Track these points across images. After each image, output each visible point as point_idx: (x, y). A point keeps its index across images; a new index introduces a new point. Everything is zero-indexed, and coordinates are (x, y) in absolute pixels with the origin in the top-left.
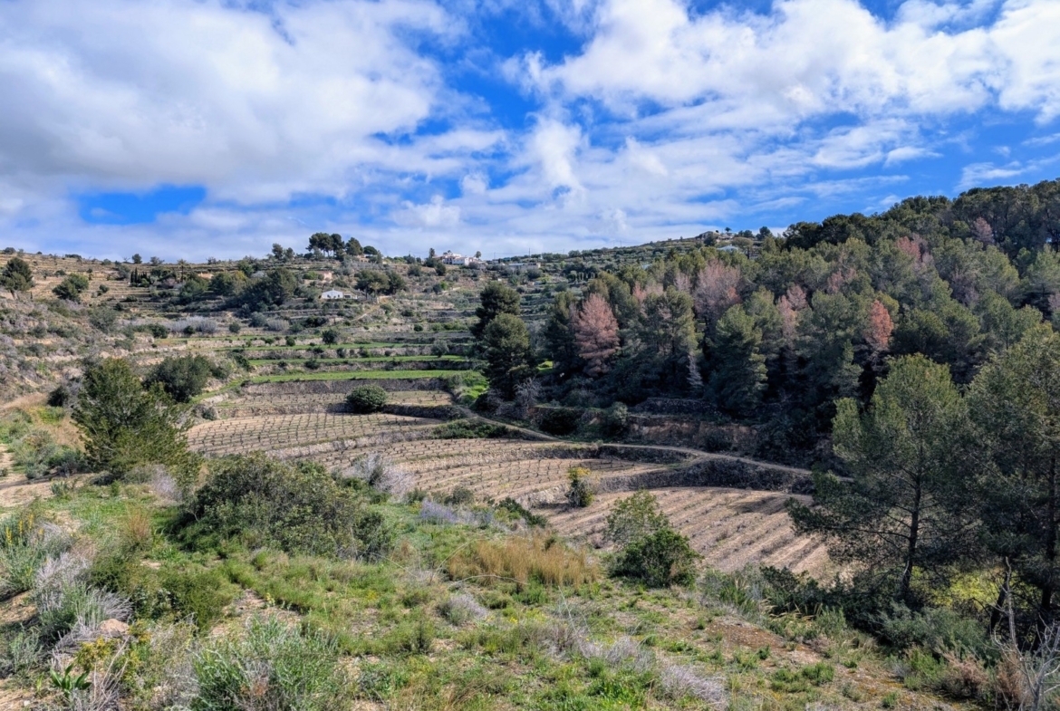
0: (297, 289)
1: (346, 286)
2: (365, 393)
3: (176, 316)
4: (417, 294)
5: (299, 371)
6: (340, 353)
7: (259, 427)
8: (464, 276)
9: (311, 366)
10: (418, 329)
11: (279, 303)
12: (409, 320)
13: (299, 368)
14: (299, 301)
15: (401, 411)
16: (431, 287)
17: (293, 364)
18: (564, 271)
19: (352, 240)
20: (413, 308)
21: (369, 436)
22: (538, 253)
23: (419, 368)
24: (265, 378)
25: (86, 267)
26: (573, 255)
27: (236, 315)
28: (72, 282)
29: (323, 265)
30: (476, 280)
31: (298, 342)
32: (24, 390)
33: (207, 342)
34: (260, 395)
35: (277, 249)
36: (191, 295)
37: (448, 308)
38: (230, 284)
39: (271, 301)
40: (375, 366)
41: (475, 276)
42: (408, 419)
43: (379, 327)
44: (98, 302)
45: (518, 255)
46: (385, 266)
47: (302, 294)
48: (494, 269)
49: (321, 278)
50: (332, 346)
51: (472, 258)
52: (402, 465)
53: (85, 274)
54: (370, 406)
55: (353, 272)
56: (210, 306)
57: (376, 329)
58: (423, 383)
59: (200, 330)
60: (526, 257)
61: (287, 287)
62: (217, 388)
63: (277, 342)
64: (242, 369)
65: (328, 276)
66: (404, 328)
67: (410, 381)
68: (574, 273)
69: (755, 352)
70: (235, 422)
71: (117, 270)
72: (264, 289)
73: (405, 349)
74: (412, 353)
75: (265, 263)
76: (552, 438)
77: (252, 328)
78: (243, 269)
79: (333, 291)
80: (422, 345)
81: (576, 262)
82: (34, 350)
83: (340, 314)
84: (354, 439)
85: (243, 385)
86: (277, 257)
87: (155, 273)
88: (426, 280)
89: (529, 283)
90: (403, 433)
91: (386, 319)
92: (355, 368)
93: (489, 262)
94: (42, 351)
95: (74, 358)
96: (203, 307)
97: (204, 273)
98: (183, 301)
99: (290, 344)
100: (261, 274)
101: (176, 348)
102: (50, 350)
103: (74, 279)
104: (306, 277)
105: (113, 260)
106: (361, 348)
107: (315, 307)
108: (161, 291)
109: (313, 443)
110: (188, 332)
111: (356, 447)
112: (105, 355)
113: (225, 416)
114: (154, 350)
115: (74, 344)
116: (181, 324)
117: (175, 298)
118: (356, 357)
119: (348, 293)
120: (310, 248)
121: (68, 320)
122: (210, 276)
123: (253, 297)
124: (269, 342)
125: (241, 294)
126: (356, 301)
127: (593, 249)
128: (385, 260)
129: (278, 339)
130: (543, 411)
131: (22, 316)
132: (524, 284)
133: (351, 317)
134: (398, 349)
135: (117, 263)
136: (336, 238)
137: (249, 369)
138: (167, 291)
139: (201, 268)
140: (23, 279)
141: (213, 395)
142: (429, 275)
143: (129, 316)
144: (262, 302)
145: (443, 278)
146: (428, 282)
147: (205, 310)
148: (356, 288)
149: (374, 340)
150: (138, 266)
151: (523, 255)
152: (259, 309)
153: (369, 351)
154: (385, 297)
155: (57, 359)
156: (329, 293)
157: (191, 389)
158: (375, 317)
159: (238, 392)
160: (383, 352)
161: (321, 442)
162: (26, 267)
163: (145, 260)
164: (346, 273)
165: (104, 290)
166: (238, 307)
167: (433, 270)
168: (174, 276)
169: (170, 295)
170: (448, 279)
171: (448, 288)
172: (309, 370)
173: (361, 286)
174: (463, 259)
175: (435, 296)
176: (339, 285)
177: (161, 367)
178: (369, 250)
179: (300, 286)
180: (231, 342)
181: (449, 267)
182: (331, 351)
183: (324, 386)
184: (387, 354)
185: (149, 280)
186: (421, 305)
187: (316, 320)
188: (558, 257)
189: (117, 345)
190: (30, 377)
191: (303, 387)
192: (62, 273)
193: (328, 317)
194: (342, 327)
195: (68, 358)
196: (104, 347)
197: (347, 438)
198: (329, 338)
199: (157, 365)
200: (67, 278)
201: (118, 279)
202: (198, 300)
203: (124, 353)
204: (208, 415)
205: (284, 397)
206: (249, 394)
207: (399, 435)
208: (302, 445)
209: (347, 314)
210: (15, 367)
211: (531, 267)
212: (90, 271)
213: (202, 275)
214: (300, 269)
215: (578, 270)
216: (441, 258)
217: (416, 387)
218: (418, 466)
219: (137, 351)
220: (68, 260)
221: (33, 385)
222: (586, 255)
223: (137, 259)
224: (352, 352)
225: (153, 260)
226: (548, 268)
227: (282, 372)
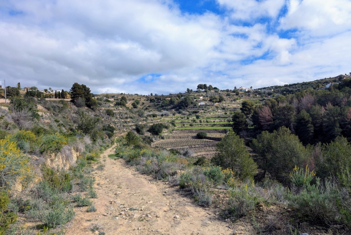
0: (192, 102)
1: (206, 101)
2: (201, 133)
3: (160, 111)
4: (228, 102)
5: (188, 127)
6: (201, 122)
7: (174, 141)
8: (245, 95)
9: (191, 125)
10: (226, 114)
11: (187, 106)
12: (224, 111)
13: (188, 126)
14: (192, 106)
15: (210, 138)
16: (233, 99)
17: (186, 125)
18: (282, 92)
19: (210, 85)
20: (226, 107)
21: (198, 145)
22: (273, 86)
23: (222, 126)
24: (178, 129)
25: (139, 97)
26: (286, 86)
27: (175, 110)
28: (136, 102)
29: (201, 94)
30: (249, 96)
31: (190, 118)
32: (124, 131)
33: (166, 118)
34: (176, 133)
35: (188, 90)
36: (164, 105)
37: (237, 106)
38: (174, 101)
39: (185, 106)
40: (209, 125)
41: (249, 95)
42: (211, 141)
43: (214, 113)
44: (142, 107)
45: (265, 87)
46: (219, 93)
47: (193, 104)
48: (256, 92)
49: (199, 98)
50: (198, 119)
51: (249, 89)
52: (203, 152)
53: (139, 99)
54: (202, 137)
55: (209, 96)
56: (169, 108)
57: (213, 114)
58: (220, 131)
59: (165, 115)
60: (268, 87)
61: (189, 102)
62: (166, 131)
63: (184, 118)
64: (173, 126)
65: (201, 98)
66: (221, 113)
67: (216, 130)
68: (285, 92)
69: (310, 124)
70: (168, 140)
71: (147, 98)
72: (182, 103)
73: (219, 120)
74: (222, 121)
75: (184, 94)
76: (249, 148)
77: (179, 114)
78: (178, 96)
79: (202, 102)
80: (225, 119)
81: (286, 89)
82: (126, 122)
83: (203, 110)
84: (194, 145)
85: (172, 130)
86: (188, 92)
87: (156, 98)
88: (232, 97)
89: (268, 96)
90: (207, 144)
91: (216, 111)
92: (203, 126)
93: (255, 90)
94: (127, 122)
95: (134, 124)
96: (167, 108)
97: (168, 98)
98: (162, 106)
99: (188, 119)
100: (183, 98)
101: (157, 121)
102: (129, 122)
103: (136, 101)
104: (195, 98)
105: (146, 95)
106: (206, 120)
107: (196, 107)
108: (157, 104)
109: (184, 146)
110: (162, 115)
111: (195, 147)
112: (140, 123)
113: (167, 138)
114: (152, 121)
115: (134, 120)
116: (161, 113)
117: (160, 106)
118: (205, 122)
119: (206, 102)
120: (197, 89)
121: (133, 114)
122: (169, 99)
123: (180, 105)
124: (182, 118)
125: (176, 104)
126: (208, 105)
127: (293, 83)
128: (220, 91)
129: (185, 117)
130: (248, 140)
131: (124, 114)
132: (266, 97)
133: (206, 110)
134: (217, 120)
135: (147, 96)
136: (205, 85)
137: (175, 126)
138: (158, 103)
139: (167, 97)
140: (125, 102)
141: (165, 133)
142: (233, 95)
143: (149, 111)
144: (182, 106)
145: (238, 96)
146: (232, 98)
147: (167, 109)
148: (209, 101)
149: (212, 117)
150: (152, 96)
151: (267, 87)
152: (181, 108)
153: (209, 121)
154: (218, 103)
155: (130, 124)
156: (201, 103)
157: (159, 132)
158: (213, 110)
159: (171, 132)
160: (213, 121)
161: (186, 146)
162: (125, 98)
163: (154, 95)
164: (207, 96)
165: (143, 103)
166: (176, 108)
167: (235, 93)
168: (160, 99)
169: (159, 105)
170: (239, 97)
171: (239, 100)
172: (191, 127)
173: (211, 100)
174: (245, 89)
175: (234, 102)
176: (204, 100)
177: (152, 126)
178: (215, 88)
179: (193, 101)
180: (172, 118)
181: (241, 92)
182: (198, 121)
183: (193, 131)
184: (214, 122)
185: (154, 101)
186: (229, 106)
187: (196, 111)
188: (280, 87)
189: (143, 120)
190: (125, 129)
191: (187, 131)
192: (133, 99)
193: (199, 110)
194: (203, 113)
195: (133, 124)
196: (140, 121)
197: (193, 145)
198: (198, 117)
199: (151, 126)
200: (135, 100)
201: (147, 100)
202: (166, 106)
203: (145, 122)
204: (163, 138)
205: (182, 134)
206: (174, 133)
207: (206, 145)
208: (181, 146)
209: (205, 110)
210: (122, 126)
211: (269, 91)
212: (140, 98)
213: (167, 99)
214: (194, 96)
215: (286, 92)
216: (239, 89)
217: (218, 132)
218: (208, 153)
219: (148, 122)
220: (135, 95)
221: (125, 130)
222: (290, 86)
223: (152, 94)
224: (204, 121)
225: (156, 94)
226: (276, 91)
227: (184, 127)
